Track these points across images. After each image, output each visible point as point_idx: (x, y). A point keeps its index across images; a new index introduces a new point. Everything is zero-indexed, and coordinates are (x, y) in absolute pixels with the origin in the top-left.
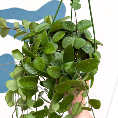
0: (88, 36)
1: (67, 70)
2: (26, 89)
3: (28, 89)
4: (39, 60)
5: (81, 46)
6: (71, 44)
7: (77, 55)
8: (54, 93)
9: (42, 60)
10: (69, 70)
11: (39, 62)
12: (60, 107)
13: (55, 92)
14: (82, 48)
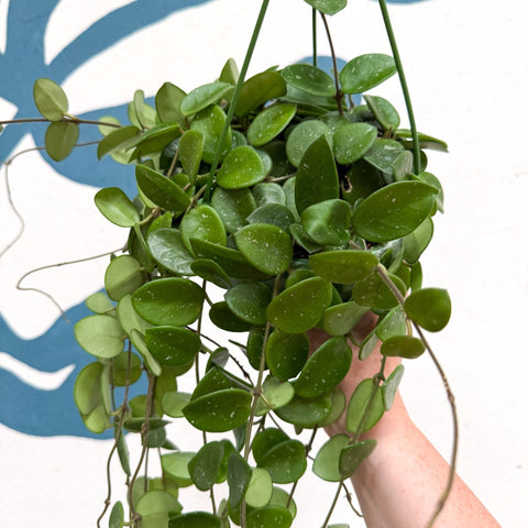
0: (387, 117)
1: (315, 234)
2: (158, 331)
3: (166, 331)
4: (204, 216)
5: (364, 151)
6: (323, 136)
7: (349, 191)
8: (270, 332)
9: (212, 215)
10: (320, 231)
11: (205, 223)
14: (366, 158)
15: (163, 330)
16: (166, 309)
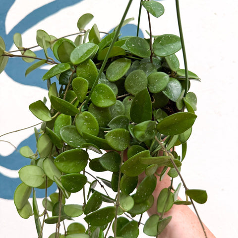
3: (71, 176)
8: (121, 177)
9: (91, 117)
11: (86, 120)
12: (136, 204)
13: (122, 175)
15: (70, 176)
16: (71, 164)
